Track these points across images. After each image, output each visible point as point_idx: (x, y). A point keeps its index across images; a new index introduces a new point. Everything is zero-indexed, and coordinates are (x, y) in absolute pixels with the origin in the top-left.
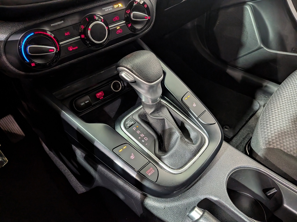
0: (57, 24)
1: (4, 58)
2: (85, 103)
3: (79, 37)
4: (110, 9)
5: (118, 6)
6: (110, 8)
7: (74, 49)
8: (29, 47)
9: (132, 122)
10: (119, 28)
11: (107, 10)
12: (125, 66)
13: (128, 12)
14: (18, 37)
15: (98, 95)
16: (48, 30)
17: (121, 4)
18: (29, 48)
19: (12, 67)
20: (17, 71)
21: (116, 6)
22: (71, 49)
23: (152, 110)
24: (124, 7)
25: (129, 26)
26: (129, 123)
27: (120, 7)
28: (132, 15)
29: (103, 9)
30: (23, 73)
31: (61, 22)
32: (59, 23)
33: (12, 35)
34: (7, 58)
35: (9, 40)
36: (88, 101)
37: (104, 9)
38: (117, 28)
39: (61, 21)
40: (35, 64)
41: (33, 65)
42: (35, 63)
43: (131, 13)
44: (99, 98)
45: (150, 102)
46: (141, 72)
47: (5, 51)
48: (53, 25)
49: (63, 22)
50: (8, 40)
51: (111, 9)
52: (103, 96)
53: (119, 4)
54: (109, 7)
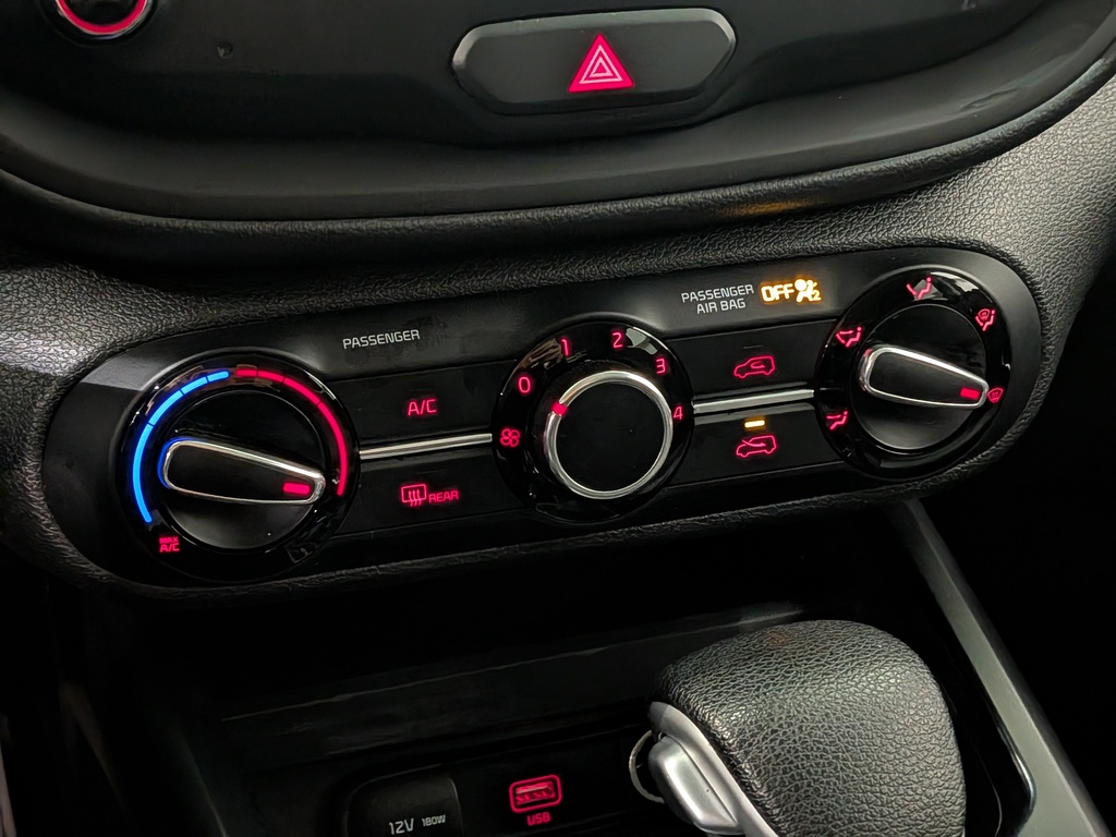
0: (378, 340)
1: (29, 472)
2: (418, 824)
3: (487, 437)
4: (733, 304)
5: (787, 293)
6: (728, 299)
7: (436, 498)
8: (176, 444)
10: (761, 423)
11: (712, 306)
12: (705, 711)
13: (846, 338)
14: (140, 378)
15: (521, 791)
17: (811, 284)
18: (176, 452)
19: (53, 531)
20: (70, 551)
21: (773, 292)
22: (415, 499)
24: (828, 308)
25: (833, 421)
27: (799, 299)
28: (869, 362)
29: (685, 296)
31: (405, 337)
32: (392, 338)
33: (113, 355)
34: (44, 476)
35: (90, 379)
36: (441, 819)
37: (693, 296)
38: (748, 425)
39: (408, 326)
40: (183, 543)
41: (168, 545)
42: (181, 540)
43: (869, 346)
44: (524, 815)
46: (797, 788)
47: (46, 433)
48: (355, 342)
49: (415, 334)
50: (84, 380)
51: (740, 305)
52: (552, 809)
53: (800, 284)
54: (726, 292)
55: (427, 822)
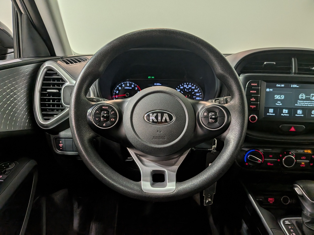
0: (267, 150)
3: (277, 160)
7: (271, 165)
9: (290, 223)
10: (303, 163)
14: (247, 150)
15: (270, 199)
16: (261, 151)
17: (310, 151)
18: (249, 156)
21: (306, 151)
22: (269, 164)
23: (308, 221)
24: (311, 153)
26: (287, 222)
30: (239, 166)
32: (269, 150)
37: (298, 150)
41: (247, 164)
44: (269, 202)
45: (309, 215)
48: (265, 149)
49: (271, 150)
51: (302, 152)
52: (273, 202)
53: (309, 151)
54: (301, 150)
55: (260, 199)
